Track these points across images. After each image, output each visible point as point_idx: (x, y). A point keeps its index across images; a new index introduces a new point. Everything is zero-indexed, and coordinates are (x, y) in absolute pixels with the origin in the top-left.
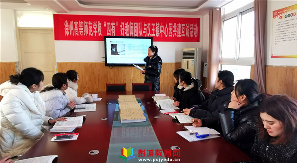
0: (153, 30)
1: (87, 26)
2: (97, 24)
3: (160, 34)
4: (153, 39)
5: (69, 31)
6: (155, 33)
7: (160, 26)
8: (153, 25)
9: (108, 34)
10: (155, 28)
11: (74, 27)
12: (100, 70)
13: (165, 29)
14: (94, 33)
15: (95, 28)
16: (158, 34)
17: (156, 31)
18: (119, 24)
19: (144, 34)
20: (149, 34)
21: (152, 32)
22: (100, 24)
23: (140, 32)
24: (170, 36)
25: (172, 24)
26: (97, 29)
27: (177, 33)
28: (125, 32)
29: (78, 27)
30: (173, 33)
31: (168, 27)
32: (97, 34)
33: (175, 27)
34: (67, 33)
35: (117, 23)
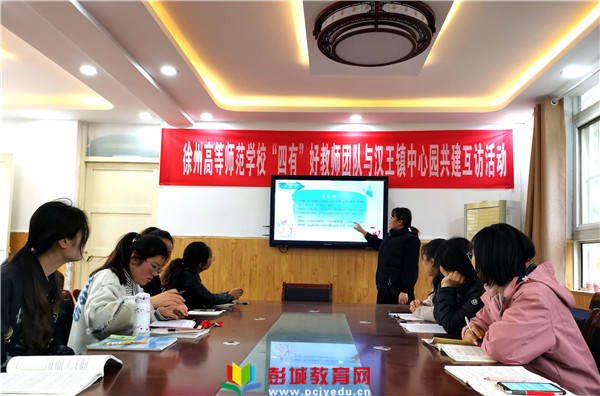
0: (390, 160)
1: (232, 153)
2: (256, 149)
4: (389, 183)
5: (193, 164)
6: (394, 167)
7: (406, 151)
8: (390, 149)
9: (280, 171)
10: (394, 156)
11: (204, 157)
12: (256, 256)
13: (421, 157)
14: (247, 170)
15: (250, 159)
17: (398, 163)
18: (307, 149)
19: (366, 171)
20: (380, 171)
22: (264, 149)
23: (357, 165)
25: (437, 146)
26: (255, 161)
27: (450, 167)
29: (214, 156)
30: (440, 167)
31: (427, 153)
32: (254, 171)
33: (446, 152)
34: (187, 170)
35: (302, 146)
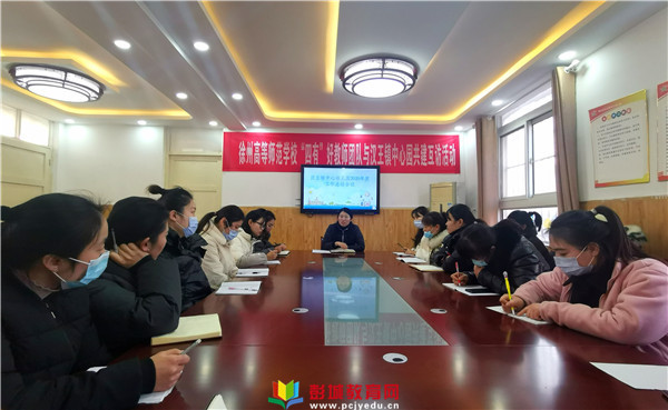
0: (381, 154)
1: (273, 149)
2: (290, 146)
3: (392, 162)
4: (380, 170)
5: (246, 157)
6: (384, 159)
7: (391, 149)
8: (380, 147)
9: (307, 161)
10: (383, 152)
11: (254, 152)
12: (291, 220)
13: (401, 153)
14: (284, 161)
15: (286, 153)
16: (388, 162)
17: (386, 156)
18: (325, 147)
19: (365, 162)
20: (374, 162)
21: (378, 159)
22: (295, 146)
23: (359, 158)
24: (408, 164)
25: (411, 146)
26: (289, 155)
27: (420, 159)
28: (334, 158)
29: (261, 151)
30: (414, 159)
31: (405, 150)
32: (289, 161)
33: (417, 149)
34: (242, 161)
35: (321, 144)
